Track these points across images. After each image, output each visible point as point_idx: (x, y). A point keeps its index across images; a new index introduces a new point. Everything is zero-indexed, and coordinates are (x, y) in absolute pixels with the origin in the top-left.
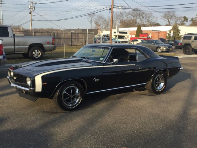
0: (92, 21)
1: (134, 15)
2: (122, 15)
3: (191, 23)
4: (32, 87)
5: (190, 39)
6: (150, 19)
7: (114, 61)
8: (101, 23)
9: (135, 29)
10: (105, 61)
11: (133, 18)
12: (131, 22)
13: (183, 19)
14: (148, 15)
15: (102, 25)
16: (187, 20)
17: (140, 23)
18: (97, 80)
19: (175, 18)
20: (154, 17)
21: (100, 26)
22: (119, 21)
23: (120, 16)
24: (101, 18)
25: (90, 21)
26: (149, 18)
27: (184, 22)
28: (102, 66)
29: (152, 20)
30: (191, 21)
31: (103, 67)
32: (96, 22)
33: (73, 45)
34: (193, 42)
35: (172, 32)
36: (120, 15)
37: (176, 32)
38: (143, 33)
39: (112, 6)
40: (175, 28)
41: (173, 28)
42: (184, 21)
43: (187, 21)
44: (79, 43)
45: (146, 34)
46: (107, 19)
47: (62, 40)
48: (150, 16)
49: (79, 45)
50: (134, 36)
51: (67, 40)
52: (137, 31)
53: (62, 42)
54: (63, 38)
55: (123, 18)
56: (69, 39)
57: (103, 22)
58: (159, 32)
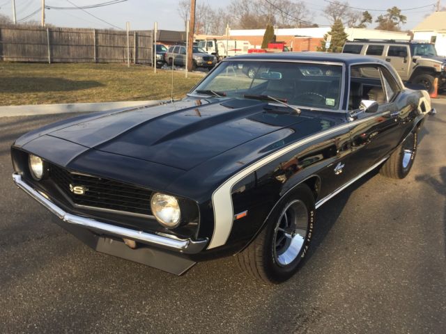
0: (187, 15)
1: (269, 6)
2: (247, 6)
3: (377, 24)
5: (359, 53)
6: (301, 14)
8: (204, 22)
9: (261, 33)
10: (344, 108)
11: (266, 12)
12: (265, 19)
13: (363, 18)
14: (297, 8)
15: (207, 26)
16: (371, 18)
17: (281, 23)
18: (339, 169)
19: (348, 15)
20: (308, 11)
21: (203, 28)
22: (240, 16)
23: (242, 8)
25: (182, 15)
26: (299, 13)
27: (365, 23)
29: (303, 17)
30: (377, 21)
35: (330, 38)
36: (242, 5)
37: (338, 38)
38: (277, 40)
40: (338, 31)
41: (333, 31)
42: (365, 21)
43: (371, 22)
44: (116, 57)
45: (281, 43)
46: (217, 13)
47: (72, 49)
48: (300, 9)
49: (117, 61)
50: (259, 47)
51: (84, 49)
52: (265, 36)
53: (71, 54)
54: (73, 44)
55: (248, 12)
56: (89, 46)
57: (209, 18)
58: (309, 39)
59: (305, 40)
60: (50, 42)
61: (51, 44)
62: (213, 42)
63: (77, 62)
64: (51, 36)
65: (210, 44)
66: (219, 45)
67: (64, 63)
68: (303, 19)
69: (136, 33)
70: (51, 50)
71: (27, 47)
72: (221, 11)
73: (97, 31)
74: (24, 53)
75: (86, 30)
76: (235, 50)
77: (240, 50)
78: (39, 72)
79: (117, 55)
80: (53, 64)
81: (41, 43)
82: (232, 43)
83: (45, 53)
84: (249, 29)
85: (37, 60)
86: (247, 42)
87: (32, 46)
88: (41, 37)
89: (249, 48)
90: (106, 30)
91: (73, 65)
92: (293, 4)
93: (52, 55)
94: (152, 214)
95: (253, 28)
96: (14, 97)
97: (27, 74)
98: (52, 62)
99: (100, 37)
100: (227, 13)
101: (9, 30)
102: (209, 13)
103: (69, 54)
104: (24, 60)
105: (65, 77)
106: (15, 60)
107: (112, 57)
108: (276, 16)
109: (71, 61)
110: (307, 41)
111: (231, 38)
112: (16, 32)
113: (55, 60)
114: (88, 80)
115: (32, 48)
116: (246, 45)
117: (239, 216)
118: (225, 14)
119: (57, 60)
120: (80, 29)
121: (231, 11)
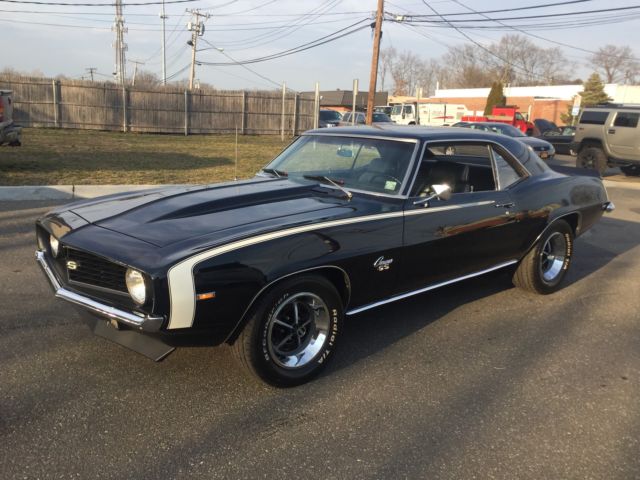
0: (384, 70)
1: (505, 55)
2: (472, 56)
4: (156, 313)
5: (603, 123)
6: (554, 67)
7: (435, 192)
8: (410, 77)
10: (404, 193)
11: (501, 63)
12: (498, 74)
14: (548, 56)
15: (413, 84)
18: (383, 265)
20: (565, 61)
21: (407, 86)
23: (465, 58)
24: (412, 61)
26: (552, 64)
28: (400, 214)
29: (557, 69)
31: (404, 217)
32: (397, 73)
33: (249, 132)
34: (612, 132)
35: (579, 100)
37: (593, 101)
38: (508, 104)
39: (380, 15)
40: (594, 90)
41: (586, 90)
44: (270, 127)
45: (512, 107)
46: (428, 67)
47: (215, 117)
48: (553, 58)
49: (270, 133)
50: (480, 114)
51: (230, 116)
52: (491, 98)
53: (213, 123)
54: (216, 110)
55: (474, 63)
56: (235, 113)
57: (417, 73)
58: (556, 103)
59: (549, 103)
60: (189, 107)
61: (188, 111)
62: (413, 107)
63: (220, 134)
64: (190, 101)
65: (408, 110)
66: (421, 110)
67: (204, 134)
68: (557, 73)
69: (298, 96)
70: (189, 117)
71: (159, 114)
72: (434, 62)
73: (247, 95)
74: (155, 121)
75: (233, 92)
76: (445, 117)
77: (452, 117)
78: (164, 146)
79: (271, 124)
80: (189, 137)
81: (177, 110)
82: (440, 108)
83: (181, 122)
84: (470, 88)
85: (171, 131)
86: (463, 106)
87: (166, 113)
88: (177, 102)
89: (465, 115)
90: (259, 93)
91: (214, 138)
92: (543, 51)
93: (189, 125)
94: (127, 291)
95: (475, 86)
96: (116, 176)
97: (149, 149)
98: (189, 134)
99: (250, 100)
100: (443, 65)
101: (140, 93)
102: (417, 65)
103: (210, 123)
104: (154, 130)
105: (192, 153)
106: (145, 130)
107: (266, 128)
108: (515, 69)
109: (212, 132)
110: (553, 106)
111: (441, 101)
112: (147, 96)
113: (193, 131)
114: (218, 156)
115: (165, 115)
116: (460, 111)
117: (204, 296)
118: (439, 67)
119: (196, 131)
120: (225, 92)
121: (448, 63)
